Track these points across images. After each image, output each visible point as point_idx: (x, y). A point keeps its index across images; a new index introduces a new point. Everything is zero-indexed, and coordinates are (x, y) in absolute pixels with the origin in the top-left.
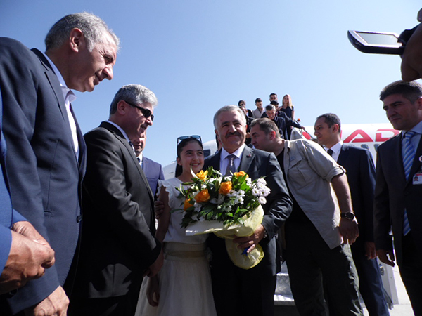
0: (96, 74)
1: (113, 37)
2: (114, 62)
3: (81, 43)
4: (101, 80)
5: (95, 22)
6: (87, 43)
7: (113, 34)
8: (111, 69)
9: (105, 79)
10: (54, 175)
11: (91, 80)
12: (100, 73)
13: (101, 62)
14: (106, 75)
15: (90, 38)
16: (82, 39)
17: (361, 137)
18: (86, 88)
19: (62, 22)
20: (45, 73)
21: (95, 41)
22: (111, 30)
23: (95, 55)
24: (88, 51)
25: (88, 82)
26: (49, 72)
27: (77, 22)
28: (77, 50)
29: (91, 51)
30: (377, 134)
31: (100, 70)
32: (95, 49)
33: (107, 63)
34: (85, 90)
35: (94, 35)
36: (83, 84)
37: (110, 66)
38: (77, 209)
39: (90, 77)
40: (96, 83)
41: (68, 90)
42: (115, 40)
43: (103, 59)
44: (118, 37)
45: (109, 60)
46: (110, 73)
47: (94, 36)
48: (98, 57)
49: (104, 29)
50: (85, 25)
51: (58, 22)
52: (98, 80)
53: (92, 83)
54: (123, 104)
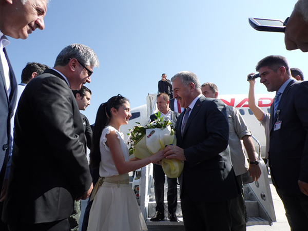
0: (30, 25)
2: (45, 14)
8: (43, 21)
9: (37, 28)
11: (26, 29)
12: (33, 23)
13: (34, 14)
14: (38, 25)
23: (28, 8)
25: (22, 31)
29: (24, 3)
30: (259, 101)
31: (33, 21)
32: (28, 2)
33: (39, 15)
34: (19, 37)
36: (18, 33)
37: (41, 17)
38: (4, 138)
39: (24, 26)
40: (29, 32)
43: (36, 12)
45: (40, 12)
46: (42, 24)
48: (31, 10)
52: (31, 30)
53: (26, 32)
54: (75, 61)
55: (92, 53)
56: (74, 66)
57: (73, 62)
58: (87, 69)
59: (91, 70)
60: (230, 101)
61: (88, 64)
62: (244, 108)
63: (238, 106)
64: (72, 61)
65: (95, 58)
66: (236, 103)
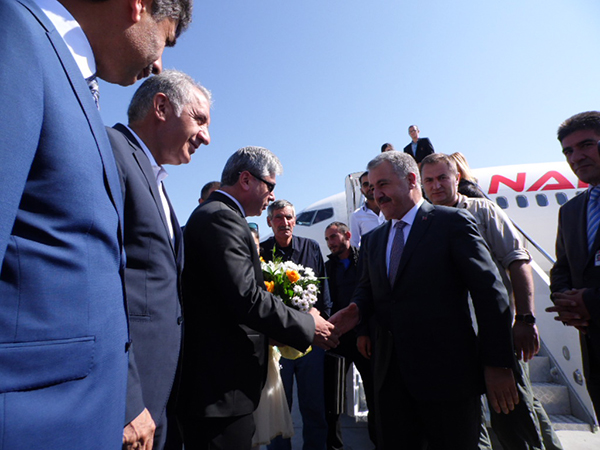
0: (190, 141)
1: (203, 91)
2: (209, 120)
3: (167, 110)
4: (196, 147)
5: (179, 80)
6: (173, 108)
7: (202, 87)
8: (206, 131)
9: (202, 145)
10: (150, 275)
11: (186, 147)
12: (194, 138)
14: (201, 140)
15: (176, 101)
16: (167, 105)
17: (556, 182)
18: (181, 159)
19: (143, 89)
20: (134, 154)
21: (181, 102)
22: (199, 83)
23: (184, 120)
24: (176, 116)
25: (182, 152)
26: (138, 152)
27: (158, 86)
28: (163, 118)
29: (179, 115)
31: (193, 135)
32: (184, 112)
33: (200, 125)
34: (180, 163)
35: (181, 96)
36: (177, 156)
37: (204, 127)
39: (183, 144)
41: (159, 168)
42: (205, 95)
43: (194, 121)
44: (208, 89)
45: (201, 120)
46: (206, 137)
47: (180, 98)
49: (190, 85)
50: (168, 86)
51: (138, 90)
52: (193, 148)
53: (186, 152)
54: (247, 175)
55: (268, 156)
56: (247, 182)
57: (245, 176)
58: (265, 182)
59: (272, 181)
60: (514, 180)
61: (266, 173)
62: (546, 193)
63: (534, 188)
64: (242, 176)
65: (274, 162)
66: (528, 183)
